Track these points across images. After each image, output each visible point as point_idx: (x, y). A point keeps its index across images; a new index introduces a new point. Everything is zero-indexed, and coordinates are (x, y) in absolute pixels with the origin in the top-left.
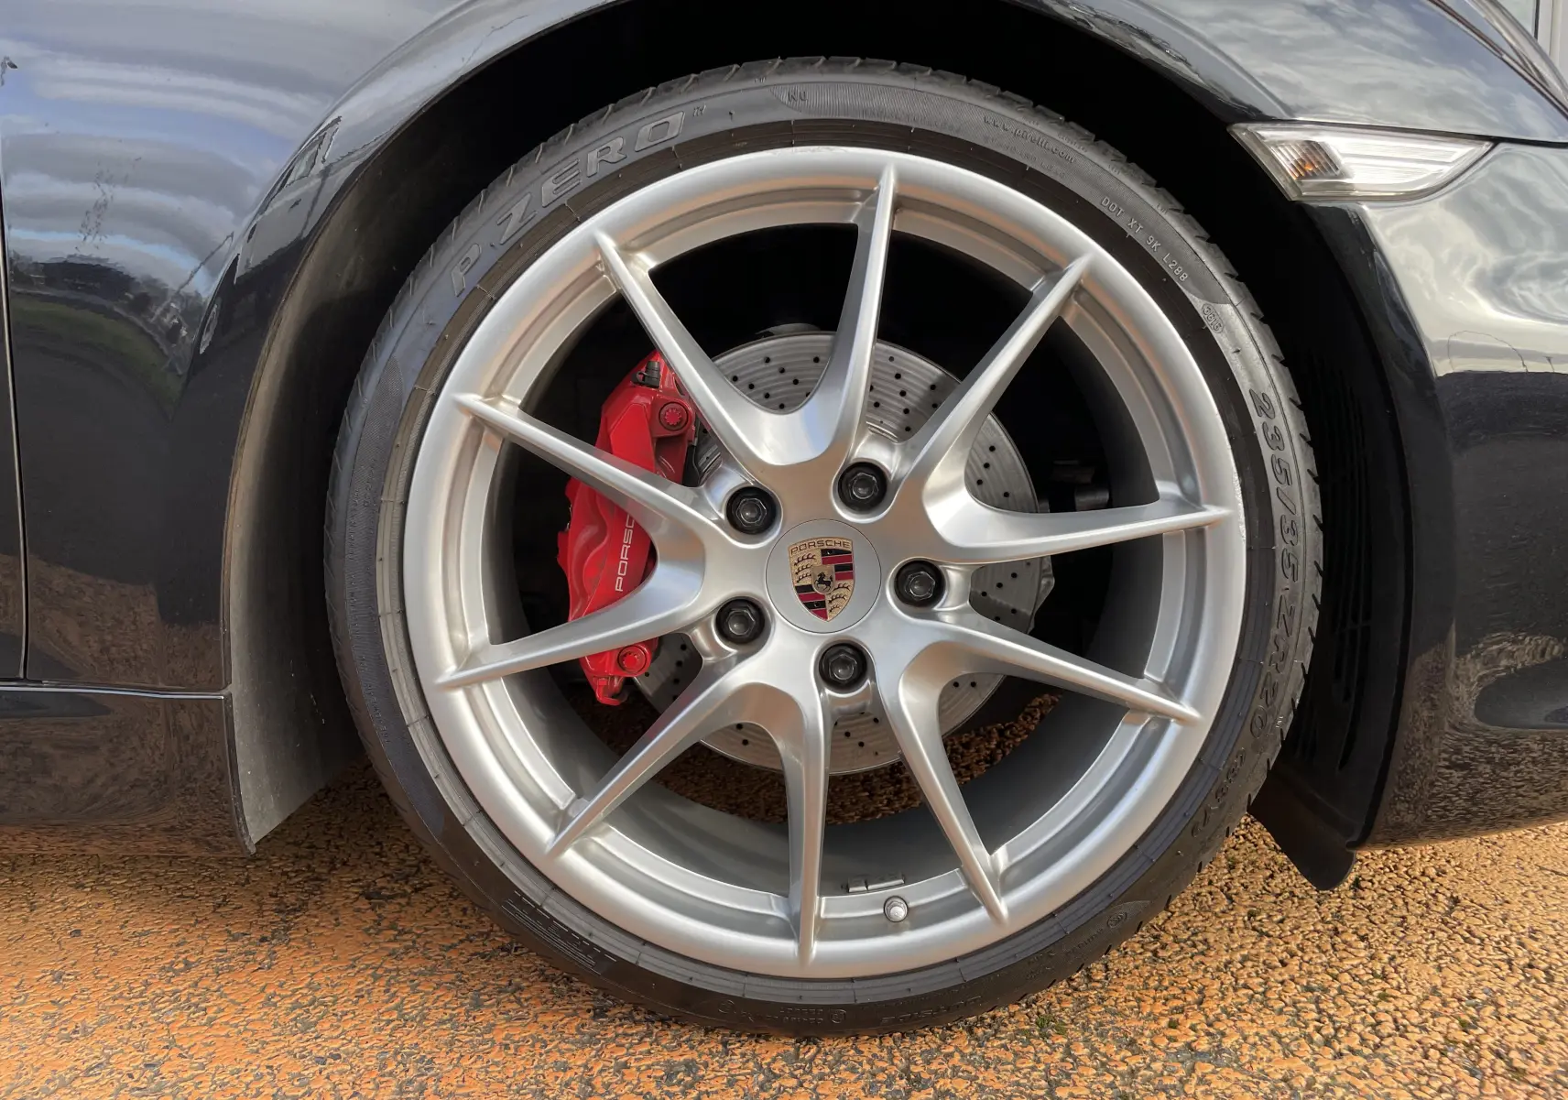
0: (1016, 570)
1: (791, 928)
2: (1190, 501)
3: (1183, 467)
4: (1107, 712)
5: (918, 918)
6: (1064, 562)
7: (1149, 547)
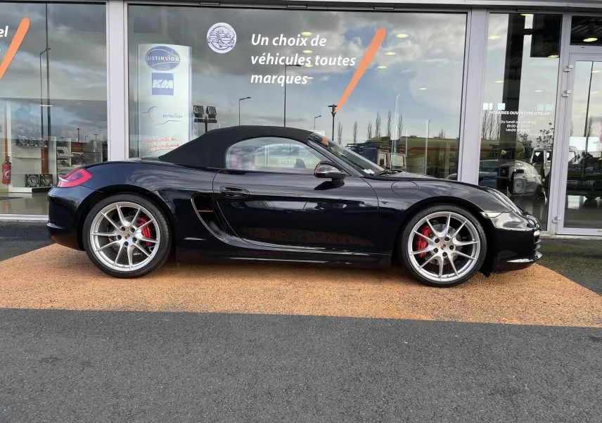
0: (459, 246)
1: (439, 277)
2: (475, 241)
3: (475, 238)
4: (468, 259)
5: (451, 277)
6: (463, 246)
7: (471, 245)
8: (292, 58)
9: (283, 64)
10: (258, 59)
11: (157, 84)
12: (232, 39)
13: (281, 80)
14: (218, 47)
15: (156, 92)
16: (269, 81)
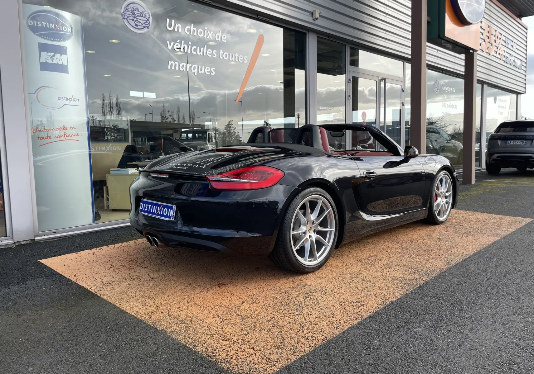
8: (202, 49)
9: (195, 53)
10: (174, 45)
11: (46, 57)
12: (148, 20)
13: (194, 69)
14: (134, 25)
15: (45, 67)
16: (184, 69)
